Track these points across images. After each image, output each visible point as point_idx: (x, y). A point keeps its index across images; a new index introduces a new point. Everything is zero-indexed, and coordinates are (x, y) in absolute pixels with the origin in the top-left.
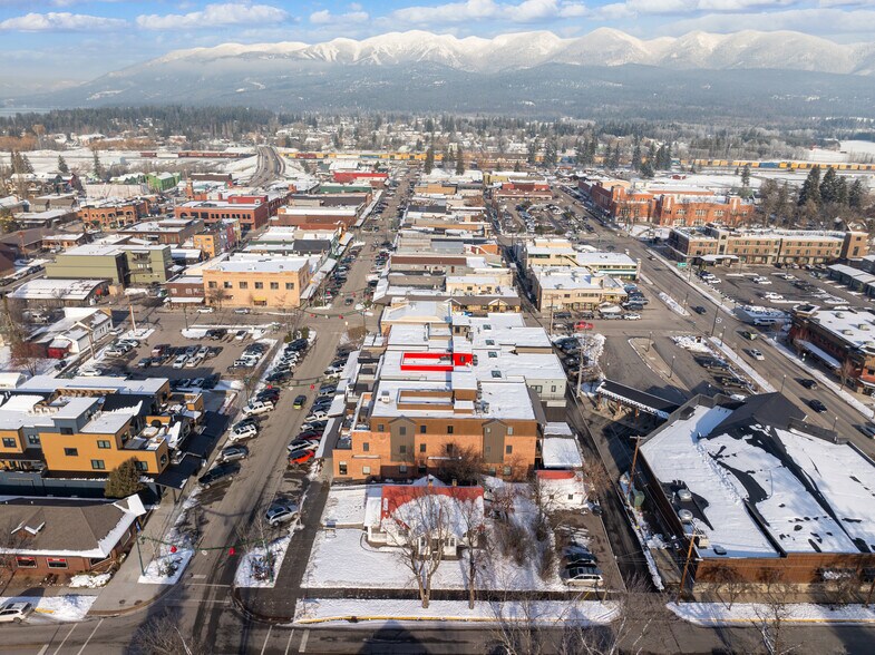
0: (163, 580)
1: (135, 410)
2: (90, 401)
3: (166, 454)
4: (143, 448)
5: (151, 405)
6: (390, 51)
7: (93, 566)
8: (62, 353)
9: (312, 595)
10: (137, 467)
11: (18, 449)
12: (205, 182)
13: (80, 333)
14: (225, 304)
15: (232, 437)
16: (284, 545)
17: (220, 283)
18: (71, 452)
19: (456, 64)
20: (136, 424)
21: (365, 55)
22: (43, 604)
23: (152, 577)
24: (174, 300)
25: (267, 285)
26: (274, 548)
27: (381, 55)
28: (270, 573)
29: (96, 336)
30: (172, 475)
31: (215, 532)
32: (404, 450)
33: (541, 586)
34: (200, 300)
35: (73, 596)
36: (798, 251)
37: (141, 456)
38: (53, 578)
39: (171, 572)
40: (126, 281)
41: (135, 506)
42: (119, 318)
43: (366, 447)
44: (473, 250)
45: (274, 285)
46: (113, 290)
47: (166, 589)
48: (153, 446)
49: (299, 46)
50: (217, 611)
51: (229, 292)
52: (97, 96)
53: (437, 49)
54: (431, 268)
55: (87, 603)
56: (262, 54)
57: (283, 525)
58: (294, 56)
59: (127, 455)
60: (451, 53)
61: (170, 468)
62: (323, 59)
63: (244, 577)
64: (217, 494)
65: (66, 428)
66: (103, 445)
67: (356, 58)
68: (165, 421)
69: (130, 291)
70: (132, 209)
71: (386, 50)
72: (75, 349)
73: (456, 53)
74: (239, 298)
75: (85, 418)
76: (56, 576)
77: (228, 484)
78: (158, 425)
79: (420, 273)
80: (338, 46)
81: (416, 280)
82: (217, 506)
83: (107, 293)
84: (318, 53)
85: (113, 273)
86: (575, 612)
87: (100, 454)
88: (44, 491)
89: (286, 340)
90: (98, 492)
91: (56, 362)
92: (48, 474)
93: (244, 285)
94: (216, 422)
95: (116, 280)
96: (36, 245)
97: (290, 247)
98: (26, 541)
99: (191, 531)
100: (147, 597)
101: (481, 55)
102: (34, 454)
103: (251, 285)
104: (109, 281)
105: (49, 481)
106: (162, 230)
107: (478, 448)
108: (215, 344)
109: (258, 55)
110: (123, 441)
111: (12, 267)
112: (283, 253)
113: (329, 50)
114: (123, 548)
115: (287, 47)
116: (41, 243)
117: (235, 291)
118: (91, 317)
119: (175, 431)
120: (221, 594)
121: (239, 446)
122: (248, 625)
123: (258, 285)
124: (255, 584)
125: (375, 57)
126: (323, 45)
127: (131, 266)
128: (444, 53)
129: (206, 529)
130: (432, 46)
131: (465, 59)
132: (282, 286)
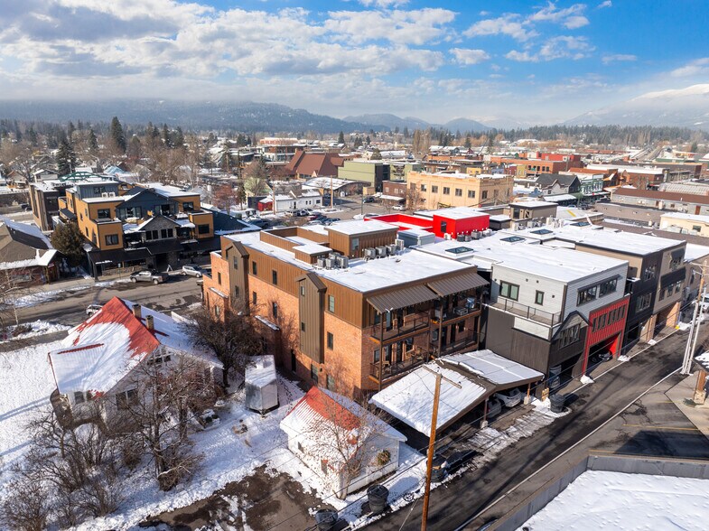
8: (264, 207)
14: (420, 206)
17: (419, 187)
25: (453, 191)
29: (299, 204)
34: (400, 199)
45: (459, 192)
46: (366, 190)
74: (430, 202)
83: (360, 192)
85: (372, 179)
95: (373, 185)
103: (441, 190)
104: (367, 184)
117: (428, 194)
118: (305, 191)
123: (446, 191)
127: (392, 177)
132: (465, 193)
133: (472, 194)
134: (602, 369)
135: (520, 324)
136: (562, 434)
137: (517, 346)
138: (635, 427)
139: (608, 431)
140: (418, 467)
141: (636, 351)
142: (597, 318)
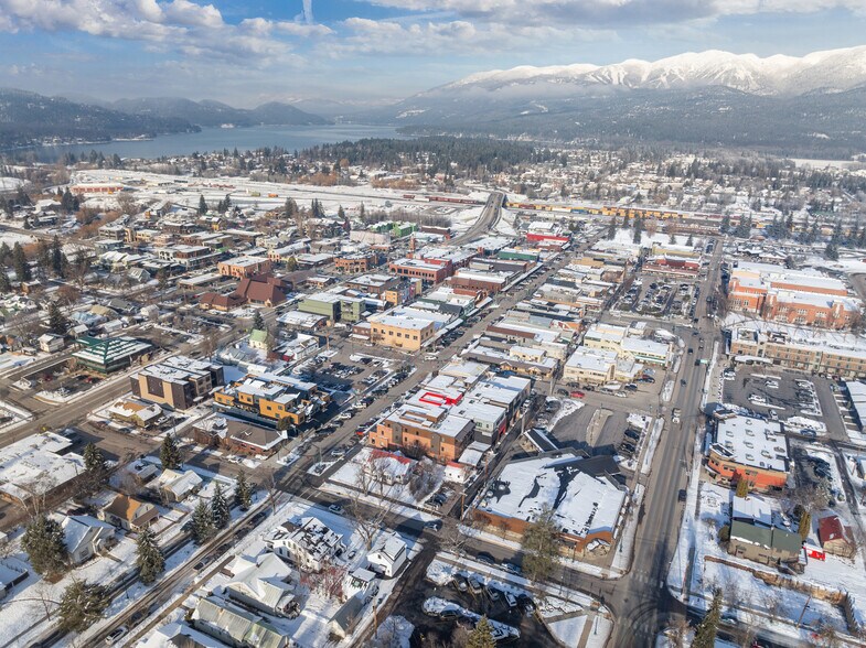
0: (285, 464)
1: (296, 396)
2: (281, 388)
3: (303, 417)
4: (294, 412)
5: (305, 395)
6: (681, 72)
7: (263, 452)
8: (290, 358)
9: (329, 482)
10: (291, 420)
11: (251, 403)
12: (428, 235)
13: (299, 350)
14: (380, 342)
15: (340, 417)
16: (332, 464)
17: (379, 331)
18: (269, 408)
19: (754, 86)
20: (296, 402)
21: (654, 77)
22: (245, 461)
23: (281, 462)
24: (355, 336)
25: (403, 335)
26: (327, 463)
27: (671, 77)
28: (321, 472)
29: (308, 352)
30: (303, 426)
31: (311, 452)
32: (398, 438)
33: (414, 503)
34: (367, 338)
35: (254, 461)
36: (839, 364)
37: (293, 416)
38: (250, 454)
39: (288, 462)
40: (337, 318)
41: (284, 435)
42: (322, 342)
43: (383, 433)
44: (560, 325)
45: (407, 336)
46: (329, 323)
47: (285, 466)
48: (298, 412)
49: (589, 68)
50: (296, 478)
51: (384, 336)
52: (405, 115)
53: (735, 70)
54: (510, 337)
55: (258, 464)
56: (550, 77)
57: (337, 456)
58: (582, 80)
59: (288, 414)
60: (749, 74)
61: (305, 423)
62: (610, 82)
63: (311, 471)
64: (319, 439)
65: (269, 398)
66: (280, 408)
67: (644, 78)
68: (308, 403)
69: (338, 325)
70: (364, 261)
71: (677, 72)
72: (295, 358)
73: (754, 74)
74: (388, 341)
75: (276, 396)
76: (251, 453)
77: (326, 436)
78: (305, 404)
79: (500, 340)
80: (629, 69)
81: (496, 344)
82: (317, 444)
83: (325, 324)
84: (606, 75)
85: (330, 313)
86: (419, 515)
87: (279, 412)
88: (258, 422)
89: (398, 371)
90: (273, 427)
91: (285, 363)
92: (260, 415)
93: (391, 333)
94: (333, 408)
95: (332, 317)
96: (302, 283)
97: (437, 307)
98: (244, 437)
99: (302, 451)
100: (277, 468)
101: (784, 76)
102: (256, 406)
103: (395, 334)
104: (328, 318)
105: (260, 419)
106: (372, 284)
107: (429, 445)
108: (361, 366)
109: (546, 78)
110: (288, 407)
111: (285, 299)
112: (432, 310)
113: (617, 72)
114: (275, 449)
115: (577, 69)
116: (306, 282)
117: (386, 336)
118: (308, 341)
119: (310, 408)
120: (301, 473)
121: (341, 422)
122: (304, 485)
123: (399, 335)
124: (314, 473)
125: (664, 79)
126: (611, 68)
127: (343, 309)
128: (741, 75)
129: (309, 451)
130: (728, 67)
131: (765, 81)
132: (411, 337)
133: (415, 338)
134: (502, 439)
135: (484, 433)
136: (498, 459)
137: (483, 440)
138: (513, 454)
139: (507, 456)
140: (474, 472)
141: (510, 430)
142: (501, 426)
